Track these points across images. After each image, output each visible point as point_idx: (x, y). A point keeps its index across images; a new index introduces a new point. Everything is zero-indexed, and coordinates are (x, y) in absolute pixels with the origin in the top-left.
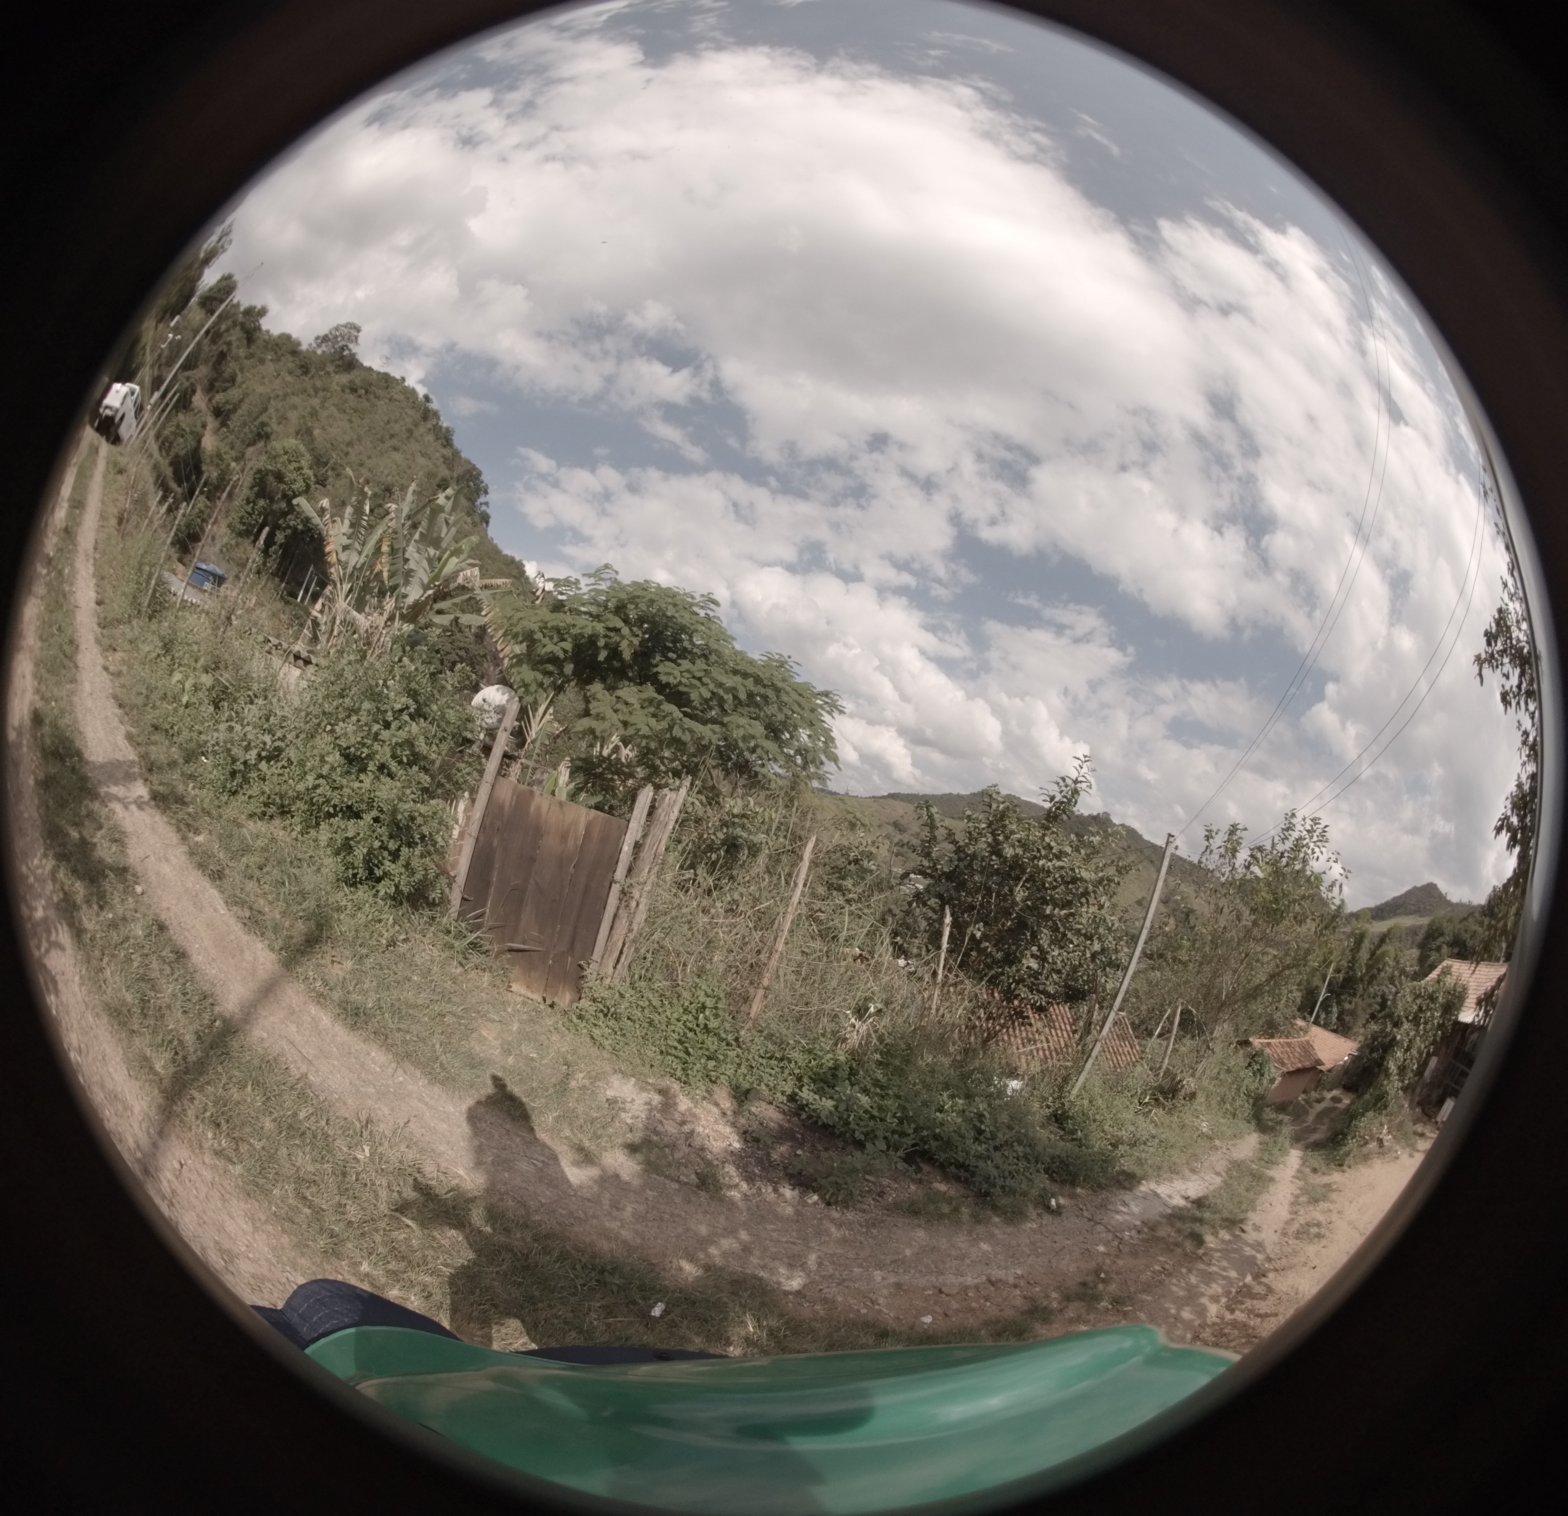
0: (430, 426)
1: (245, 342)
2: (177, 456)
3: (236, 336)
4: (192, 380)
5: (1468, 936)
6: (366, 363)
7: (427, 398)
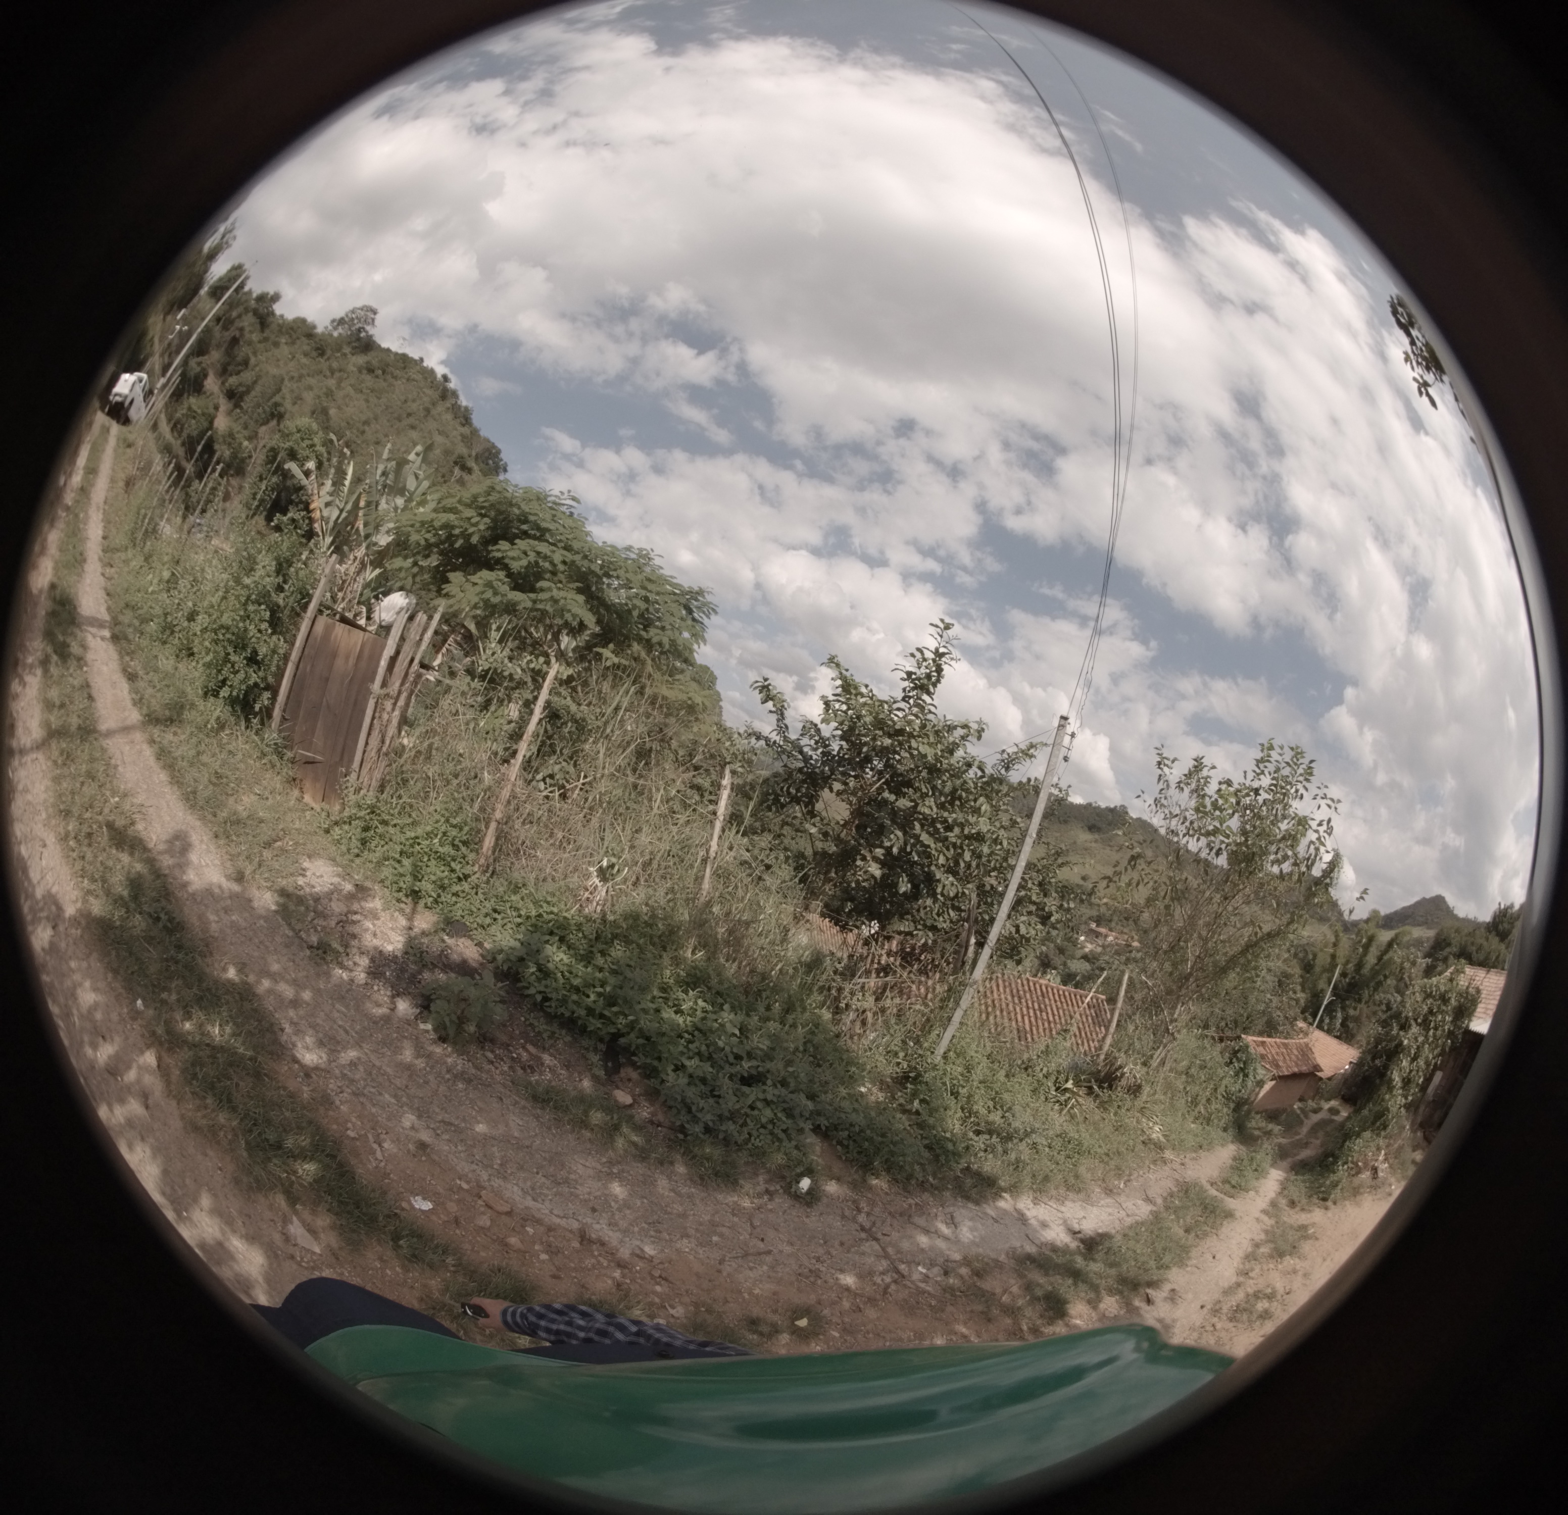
0: (449, 405)
1: (258, 326)
2: (189, 436)
3: (248, 321)
4: (204, 365)
5: (1474, 948)
6: (384, 345)
7: (445, 378)
